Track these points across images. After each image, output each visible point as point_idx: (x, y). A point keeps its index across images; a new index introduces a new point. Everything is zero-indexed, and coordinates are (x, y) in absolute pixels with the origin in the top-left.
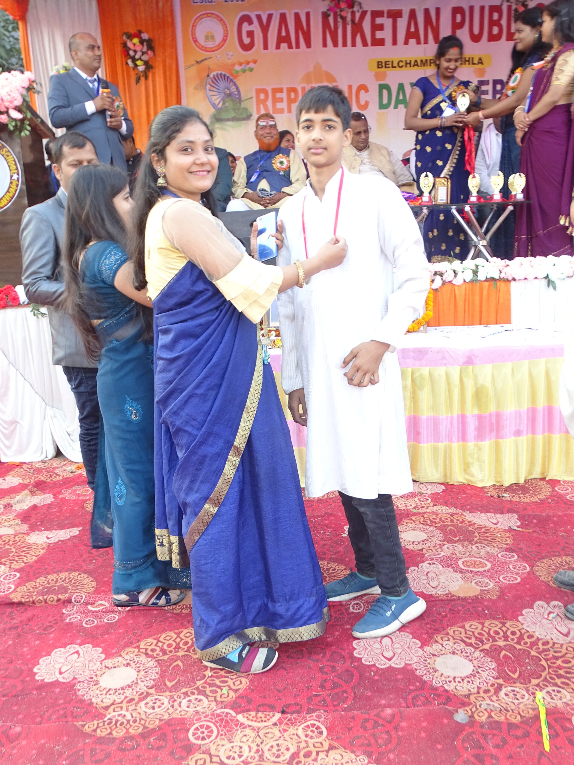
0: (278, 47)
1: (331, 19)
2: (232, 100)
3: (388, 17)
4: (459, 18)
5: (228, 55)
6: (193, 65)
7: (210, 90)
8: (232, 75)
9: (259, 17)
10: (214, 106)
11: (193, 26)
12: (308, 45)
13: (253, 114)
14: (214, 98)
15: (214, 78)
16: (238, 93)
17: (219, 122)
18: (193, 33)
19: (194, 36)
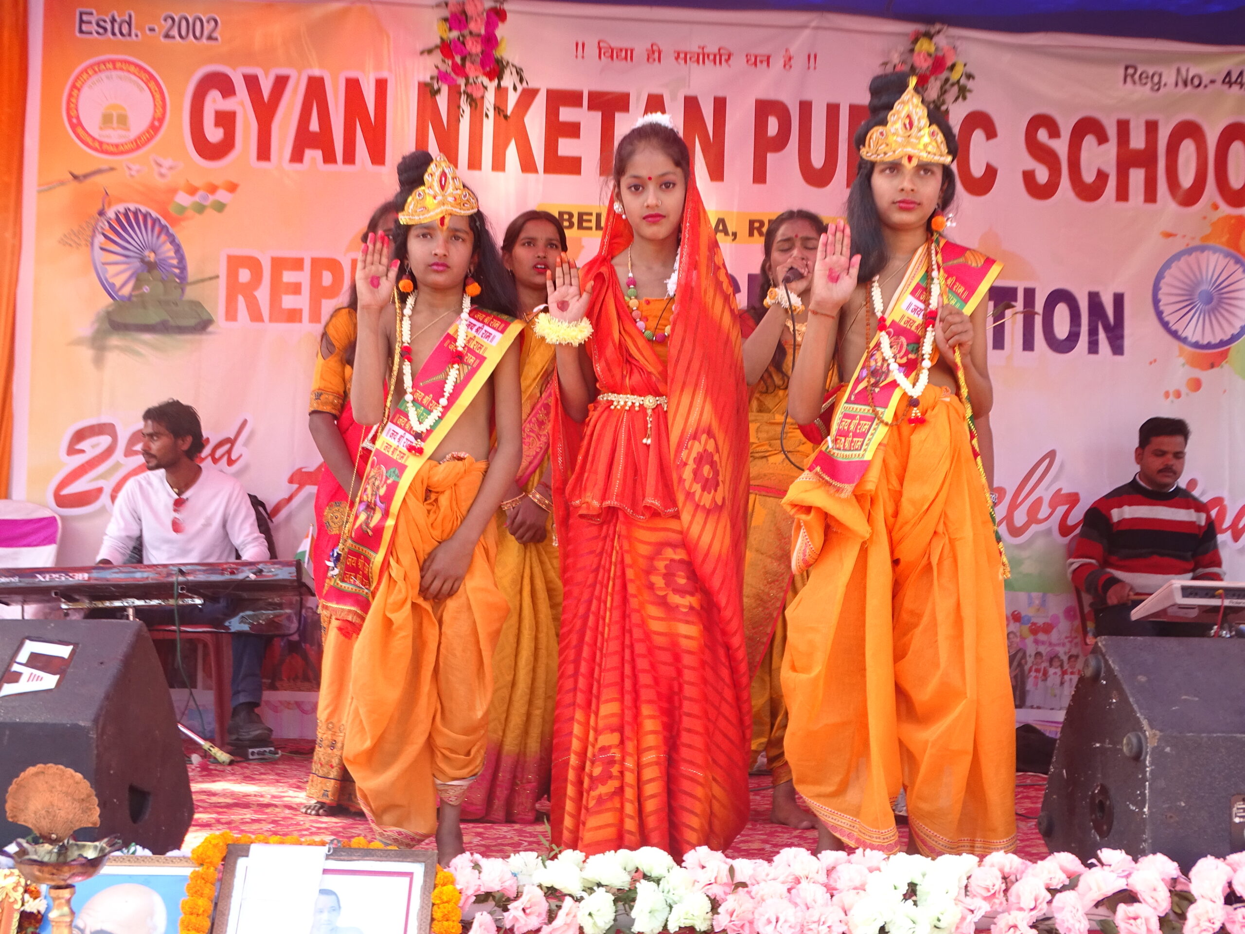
0: (297, 156)
1: (442, 101)
2: (163, 281)
3: (590, 108)
4: (773, 126)
5: (160, 165)
6: (62, 183)
7: (102, 249)
8: (166, 215)
9: (252, 82)
10: (109, 289)
11: (74, 86)
12: (378, 156)
13: (214, 318)
14: (112, 270)
15: (118, 219)
16: (178, 263)
17: (121, 333)
18: (72, 105)
19: (73, 113)
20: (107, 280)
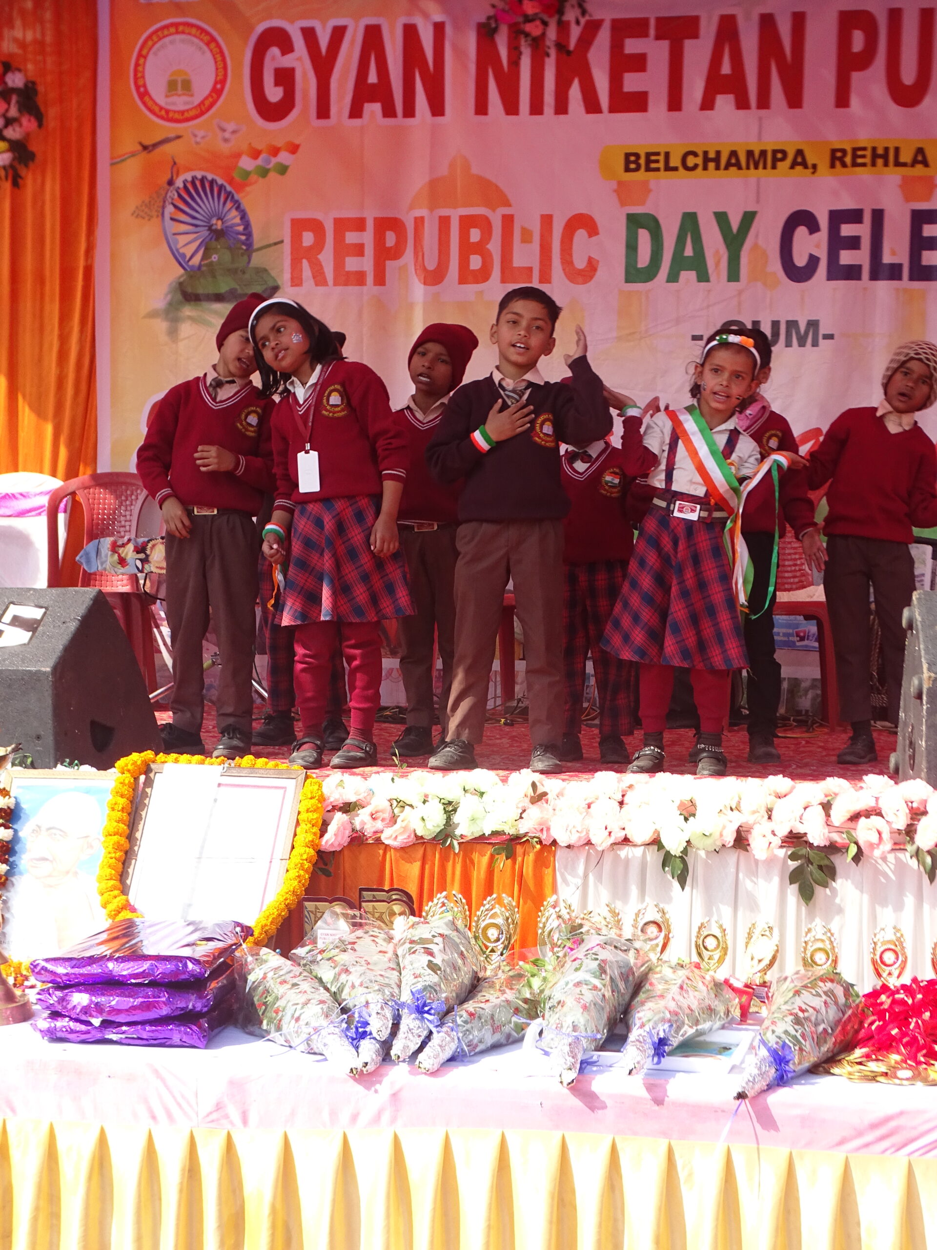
0: (356, 112)
1: (502, 41)
2: (229, 248)
3: (658, 37)
4: (858, 41)
5: (222, 130)
6: (133, 154)
7: (172, 219)
8: (231, 181)
9: (309, 34)
10: (181, 260)
11: (140, 55)
12: (437, 109)
13: (282, 283)
14: (182, 240)
15: (185, 188)
16: (244, 229)
17: (192, 303)
18: (139, 75)
19: (141, 82)
20: (177, 250)
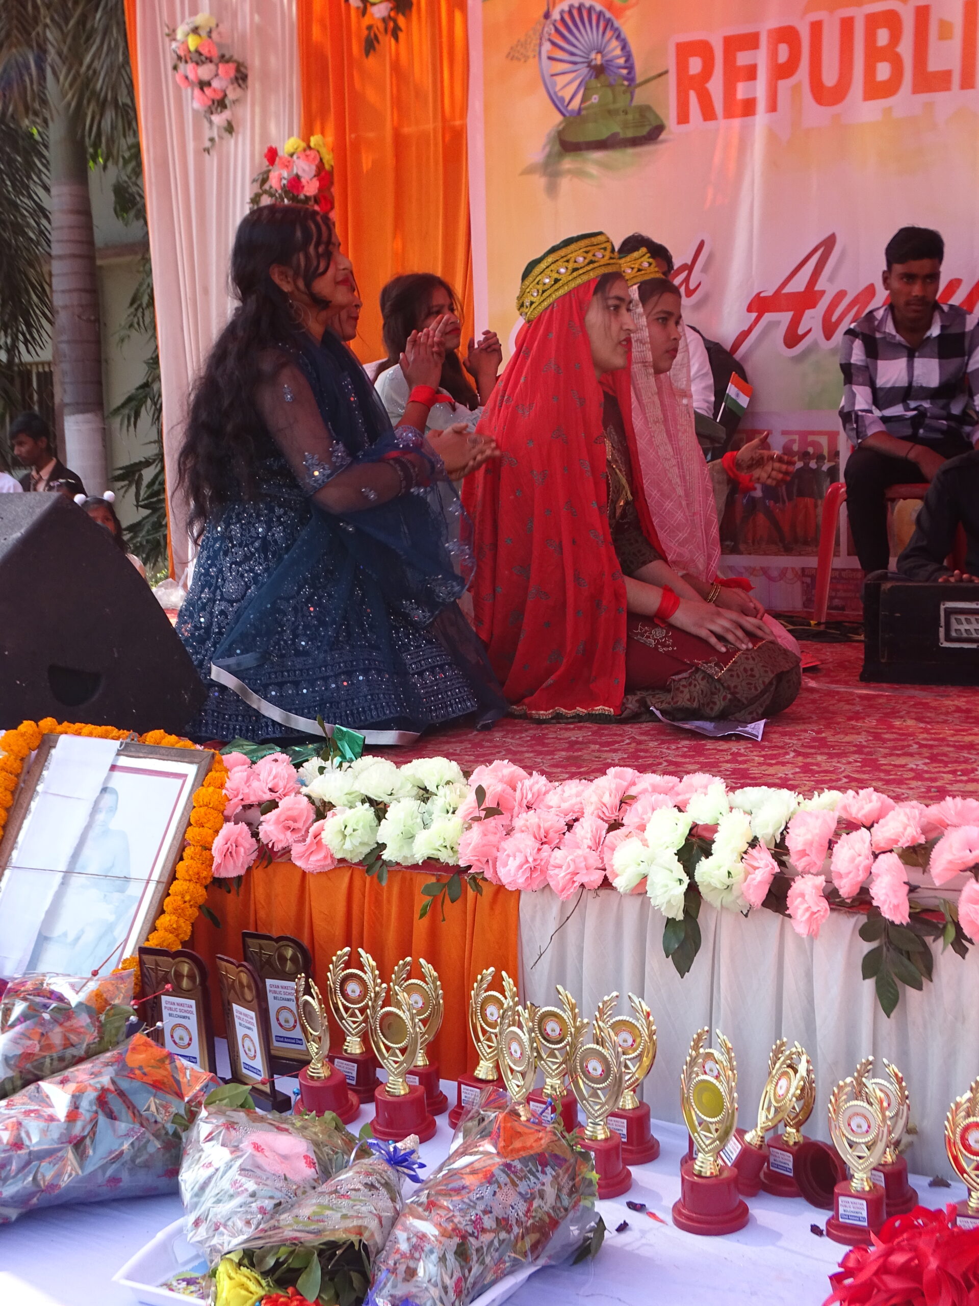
2: (610, 86)
7: (550, 58)
8: (610, 7)
10: (558, 103)
13: (666, 122)
14: (561, 81)
15: (562, 19)
16: (626, 61)
17: (572, 154)
20: (556, 93)
